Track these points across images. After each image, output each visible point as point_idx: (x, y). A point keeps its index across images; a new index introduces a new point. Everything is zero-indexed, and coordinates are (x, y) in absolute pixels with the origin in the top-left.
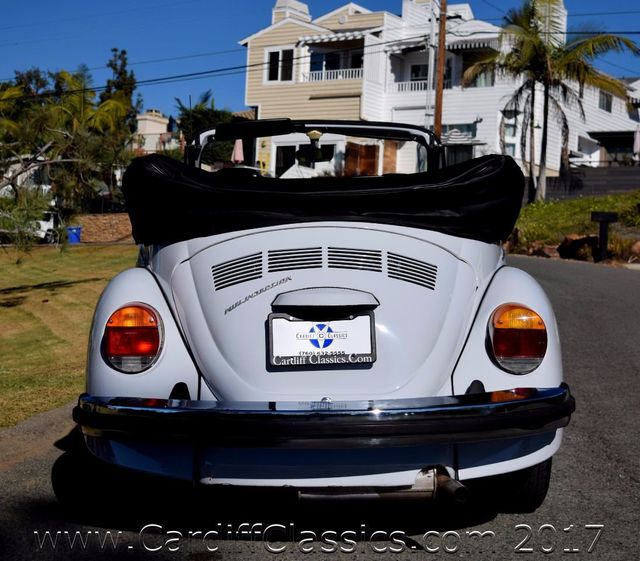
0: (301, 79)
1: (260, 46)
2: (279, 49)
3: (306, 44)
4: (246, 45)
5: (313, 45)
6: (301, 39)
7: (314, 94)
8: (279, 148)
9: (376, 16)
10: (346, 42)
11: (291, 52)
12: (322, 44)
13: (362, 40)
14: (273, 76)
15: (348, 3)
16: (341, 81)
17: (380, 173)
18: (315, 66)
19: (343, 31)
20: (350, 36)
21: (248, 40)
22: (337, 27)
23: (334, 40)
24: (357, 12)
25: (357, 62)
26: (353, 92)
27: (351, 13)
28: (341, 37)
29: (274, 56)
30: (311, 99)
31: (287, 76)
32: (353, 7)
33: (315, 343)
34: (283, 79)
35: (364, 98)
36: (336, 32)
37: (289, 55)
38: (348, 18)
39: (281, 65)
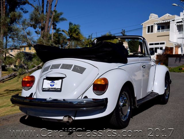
0: (155, 32)
1: (146, 24)
2: (150, 25)
3: (156, 24)
4: (142, 25)
5: (158, 24)
6: (155, 22)
7: (158, 35)
8: (150, 48)
9: (173, 16)
10: (166, 23)
11: (153, 26)
12: (160, 24)
13: (170, 22)
14: (149, 32)
15: (167, 14)
16: (165, 32)
17: (174, 53)
18: (158, 29)
19: (165, 20)
20: (167, 21)
21: (143, 24)
22: (164, 19)
23: (163, 22)
24: (169, 16)
25: (169, 27)
26: (167, 34)
27: (167, 16)
28: (165, 22)
29: (149, 27)
30: (158, 36)
31: (152, 31)
32: (168, 14)
33: (51, 85)
34: (151, 32)
35: (170, 36)
37: (152, 27)
38: (166, 17)
39: (150, 29)
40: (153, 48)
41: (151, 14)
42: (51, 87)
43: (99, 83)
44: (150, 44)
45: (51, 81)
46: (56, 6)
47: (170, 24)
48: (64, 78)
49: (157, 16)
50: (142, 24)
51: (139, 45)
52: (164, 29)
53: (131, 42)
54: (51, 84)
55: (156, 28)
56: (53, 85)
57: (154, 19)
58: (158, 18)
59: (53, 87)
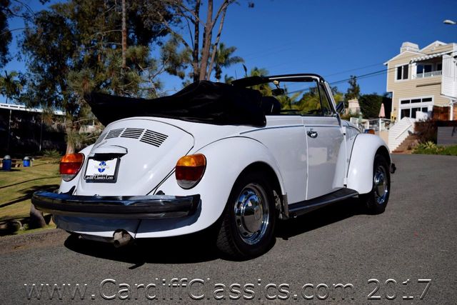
0: (412, 78)
1: (394, 64)
2: (402, 65)
3: (414, 62)
5: (418, 62)
6: (412, 60)
7: (419, 84)
8: (402, 110)
9: (449, 45)
10: (434, 58)
11: (408, 65)
12: (422, 61)
13: (442, 57)
14: (399, 77)
15: (435, 41)
16: (433, 77)
17: (451, 119)
18: (419, 71)
19: (432, 54)
20: (435, 55)
21: (388, 62)
22: (430, 52)
23: (428, 58)
24: (440, 45)
25: (440, 68)
26: (437, 82)
27: (437, 46)
28: (431, 56)
29: (400, 69)
30: (417, 86)
31: (406, 77)
32: (438, 43)
33: (99, 170)
34: (404, 78)
35: (443, 84)
36: (429, 55)
37: (406, 67)
38: (435, 48)
39: (403, 72)
40: (409, 110)
41: (404, 44)
42: (99, 173)
43: (187, 164)
44: (403, 102)
45: (100, 162)
46: (219, 35)
47: (443, 60)
48: (123, 155)
49: (416, 46)
50: (385, 64)
51: (383, 104)
52: (430, 71)
53: (365, 100)
54: (100, 167)
55: (413, 69)
56: (104, 170)
57: (410, 52)
58: (418, 50)
59: (103, 174)
